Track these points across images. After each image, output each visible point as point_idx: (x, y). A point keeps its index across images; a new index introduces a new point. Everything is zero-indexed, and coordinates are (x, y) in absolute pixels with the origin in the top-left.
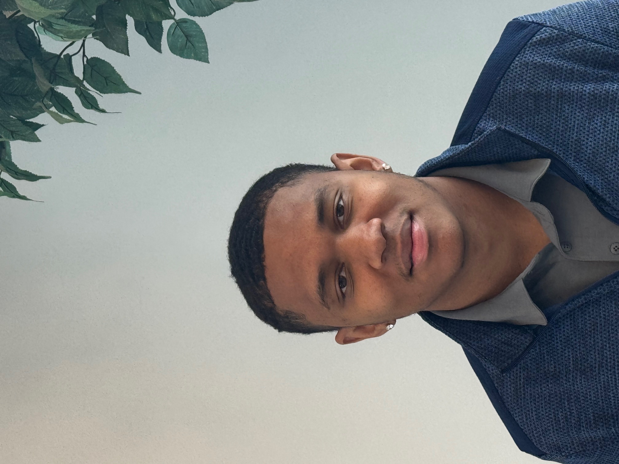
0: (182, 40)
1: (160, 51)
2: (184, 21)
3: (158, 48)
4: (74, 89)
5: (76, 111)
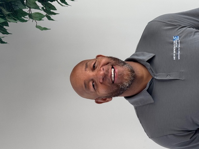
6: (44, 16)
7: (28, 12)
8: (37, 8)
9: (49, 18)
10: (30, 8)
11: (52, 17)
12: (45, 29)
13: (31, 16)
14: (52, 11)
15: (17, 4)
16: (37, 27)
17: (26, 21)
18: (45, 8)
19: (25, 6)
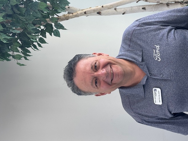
0: (55, 33)
1: (52, 36)
2: (56, 30)
3: (51, 35)
4: (37, 43)
5: (37, 48)
6: (22, 57)
7: (12, 54)
8: (18, 51)
9: (26, 59)
10: (13, 51)
11: (28, 57)
12: (23, 65)
13: (14, 57)
14: (28, 53)
15: (4, 49)
16: (18, 63)
17: (11, 60)
18: (23, 52)
19: (10, 50)
